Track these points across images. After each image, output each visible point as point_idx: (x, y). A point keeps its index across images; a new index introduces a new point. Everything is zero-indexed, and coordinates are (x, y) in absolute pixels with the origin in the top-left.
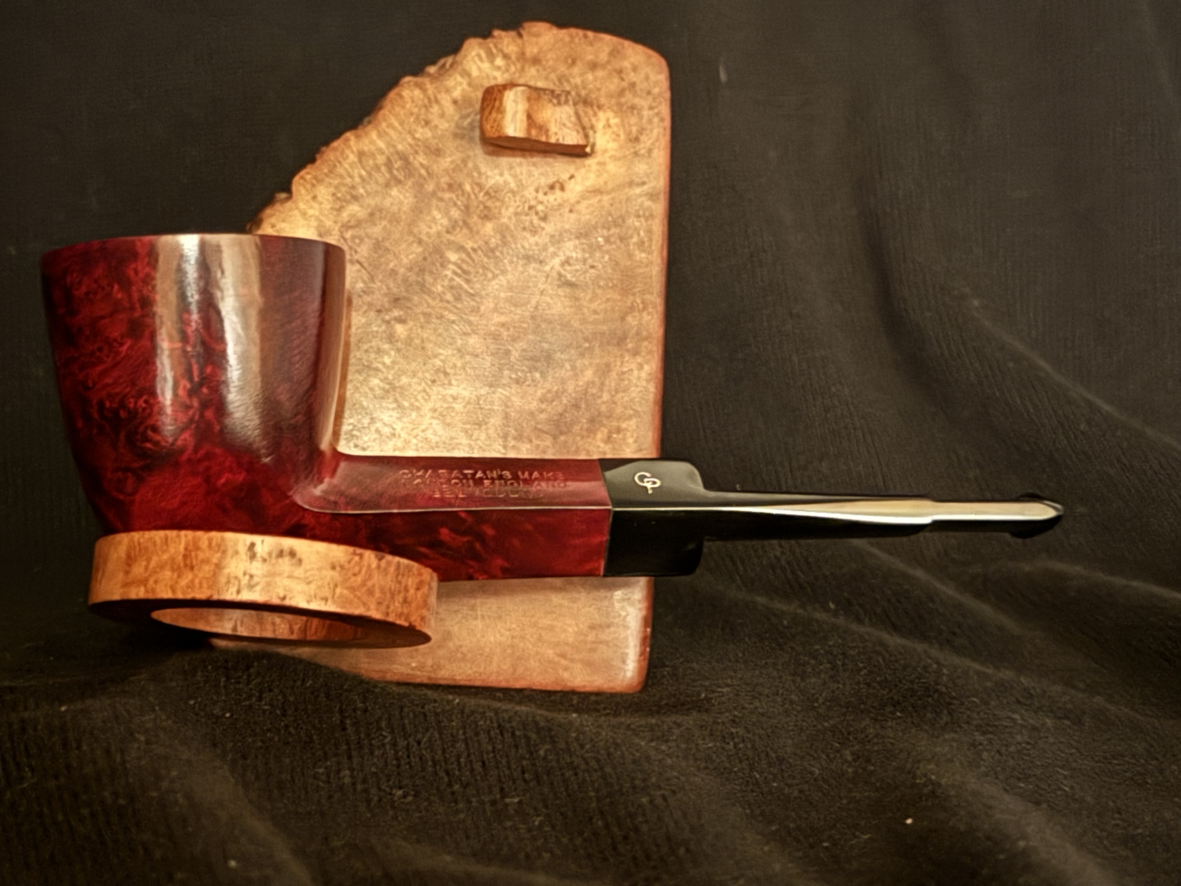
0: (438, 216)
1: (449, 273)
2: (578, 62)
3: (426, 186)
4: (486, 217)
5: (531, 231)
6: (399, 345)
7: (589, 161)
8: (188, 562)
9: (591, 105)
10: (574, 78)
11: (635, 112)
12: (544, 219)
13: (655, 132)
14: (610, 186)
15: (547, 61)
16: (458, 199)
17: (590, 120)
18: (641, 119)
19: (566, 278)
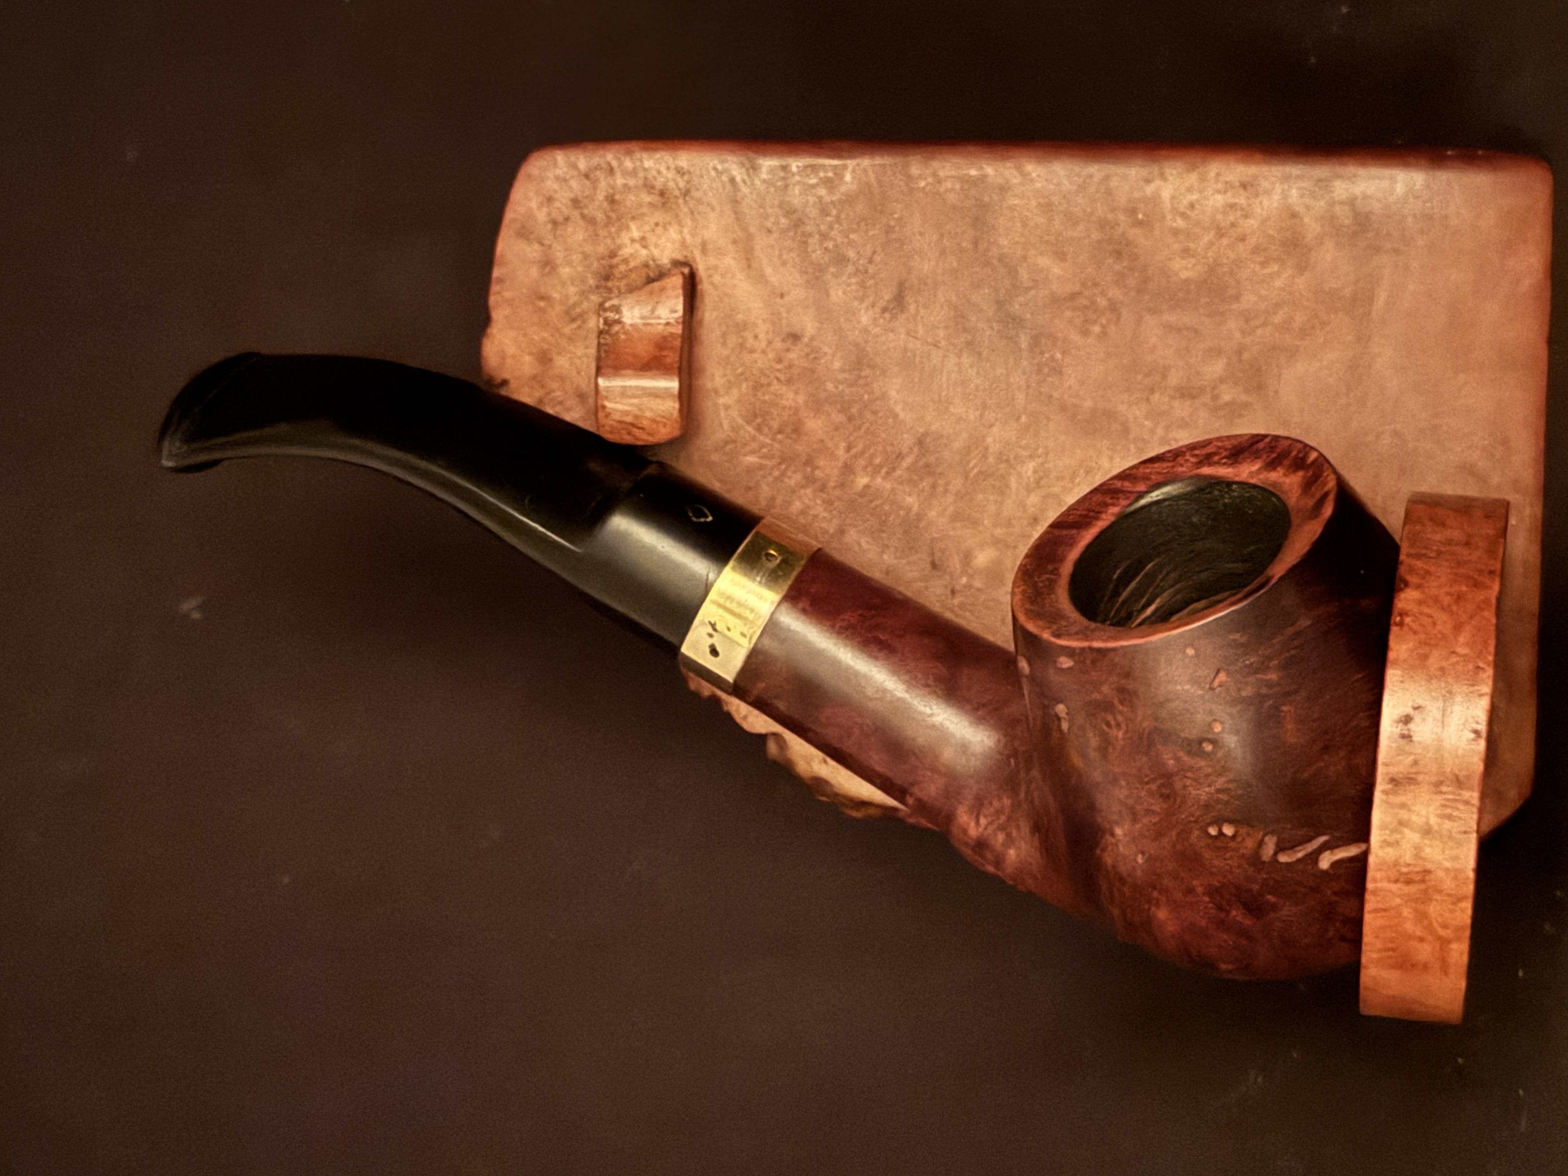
4: (797, 430)
5: (815, 358)
8: (1417, 878)
9: (611, 267)
10: (567, 297)
11: (617, 197)
13: (648, 164)
15: (544, 339)
16: (770, 474)
17: (636, 268)
18: (629, 188)
19: (889, 301)
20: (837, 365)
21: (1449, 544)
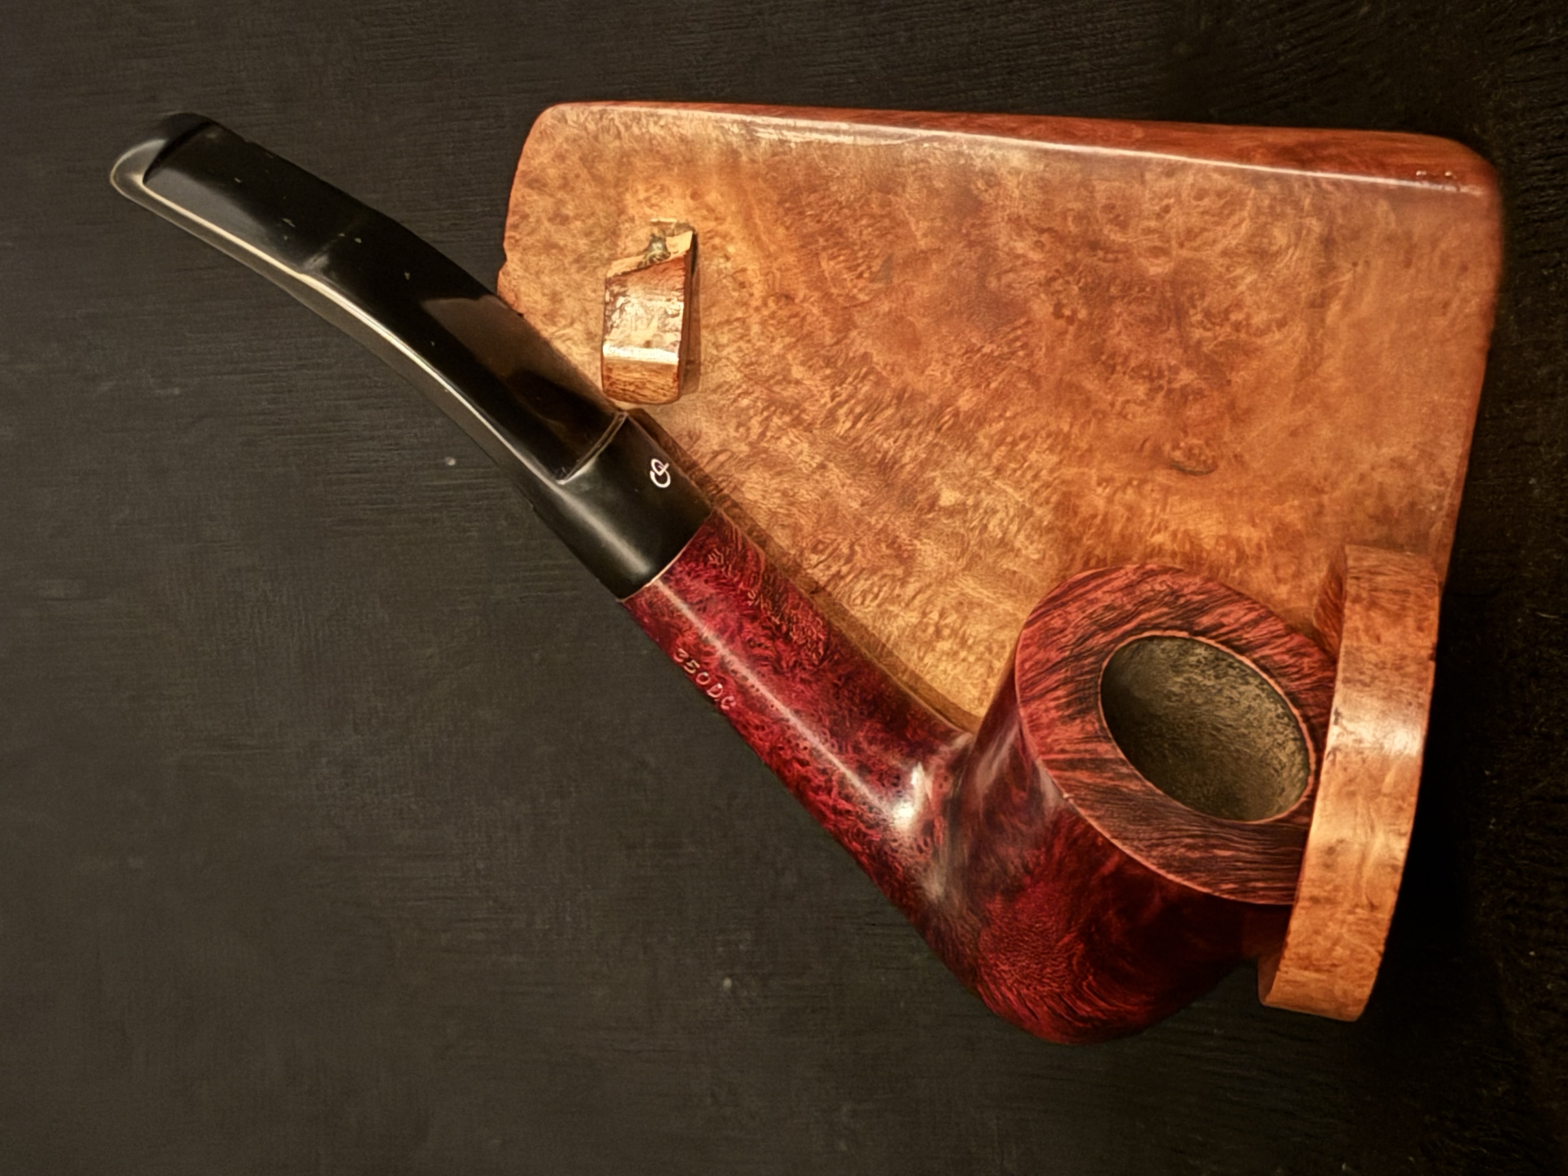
0: (785, 441)
1: (868, 432)
2: (556, 239)
3: (741, 456)
6: (970, 502)
7: (702, 235)
9: (617, 223)
10: (577, 247)
12: (789, 298)
14: (739, 204)
18: (635, 151)
19: (877, 273)
21: (1383, 668)
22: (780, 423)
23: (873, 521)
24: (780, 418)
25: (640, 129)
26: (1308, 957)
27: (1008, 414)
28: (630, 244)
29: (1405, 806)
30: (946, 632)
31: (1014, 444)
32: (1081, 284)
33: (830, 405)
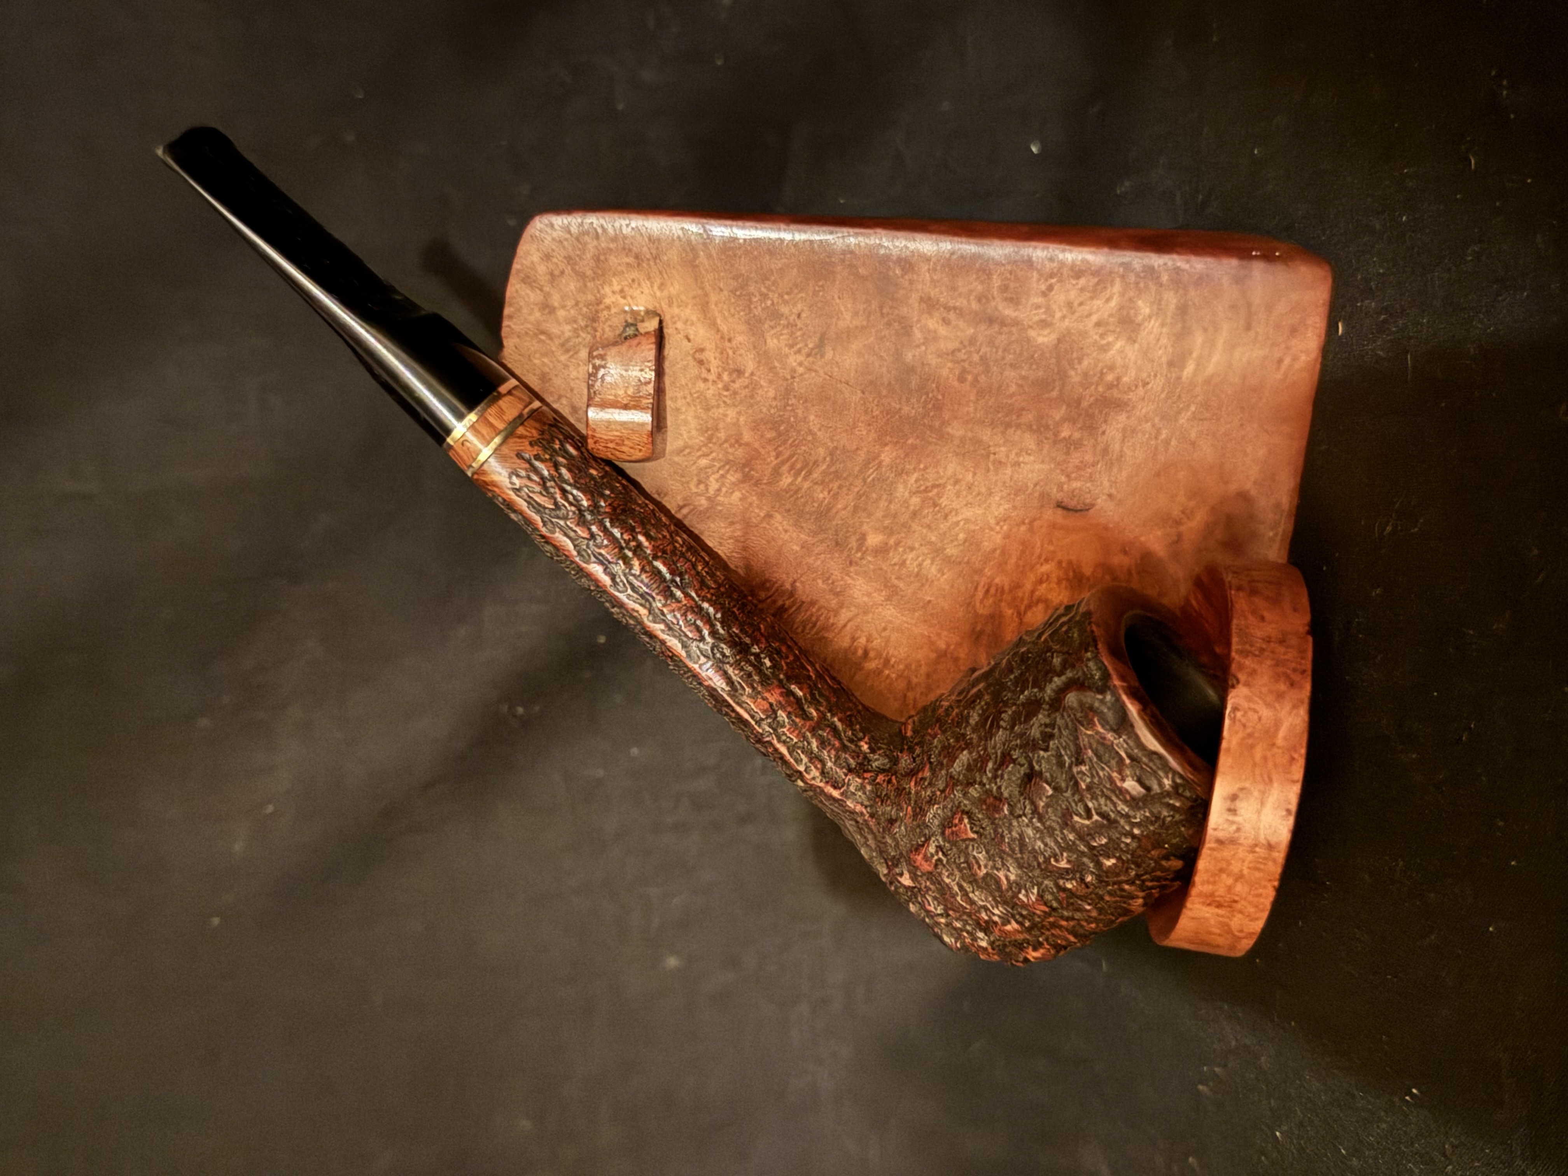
1: (806, 485)
2: (545, 326)
3: (701, 509)
5: (754, 388)
6: (892, 542)
7: (667, 319)
9: (597, 312)
10: (563, 333)
11: (602, 258)
12: (740, 372)
14: (700, 292)
15: (544, 364)
16: (718, 472)
18: (611, 250)
19: (812, 349)
20: (772, 394)
21: (1269, 642)
22: (733, 479)
23: (811, 560)
24: (732, 475)
25: (615, 230)
26: (1212, 895)
27: (922, 466)
28: (607, 329)
29: (1296, 756)
30: (872, 654)
31: (926, 490)
32: (981, 353)
33: (775, 462)
